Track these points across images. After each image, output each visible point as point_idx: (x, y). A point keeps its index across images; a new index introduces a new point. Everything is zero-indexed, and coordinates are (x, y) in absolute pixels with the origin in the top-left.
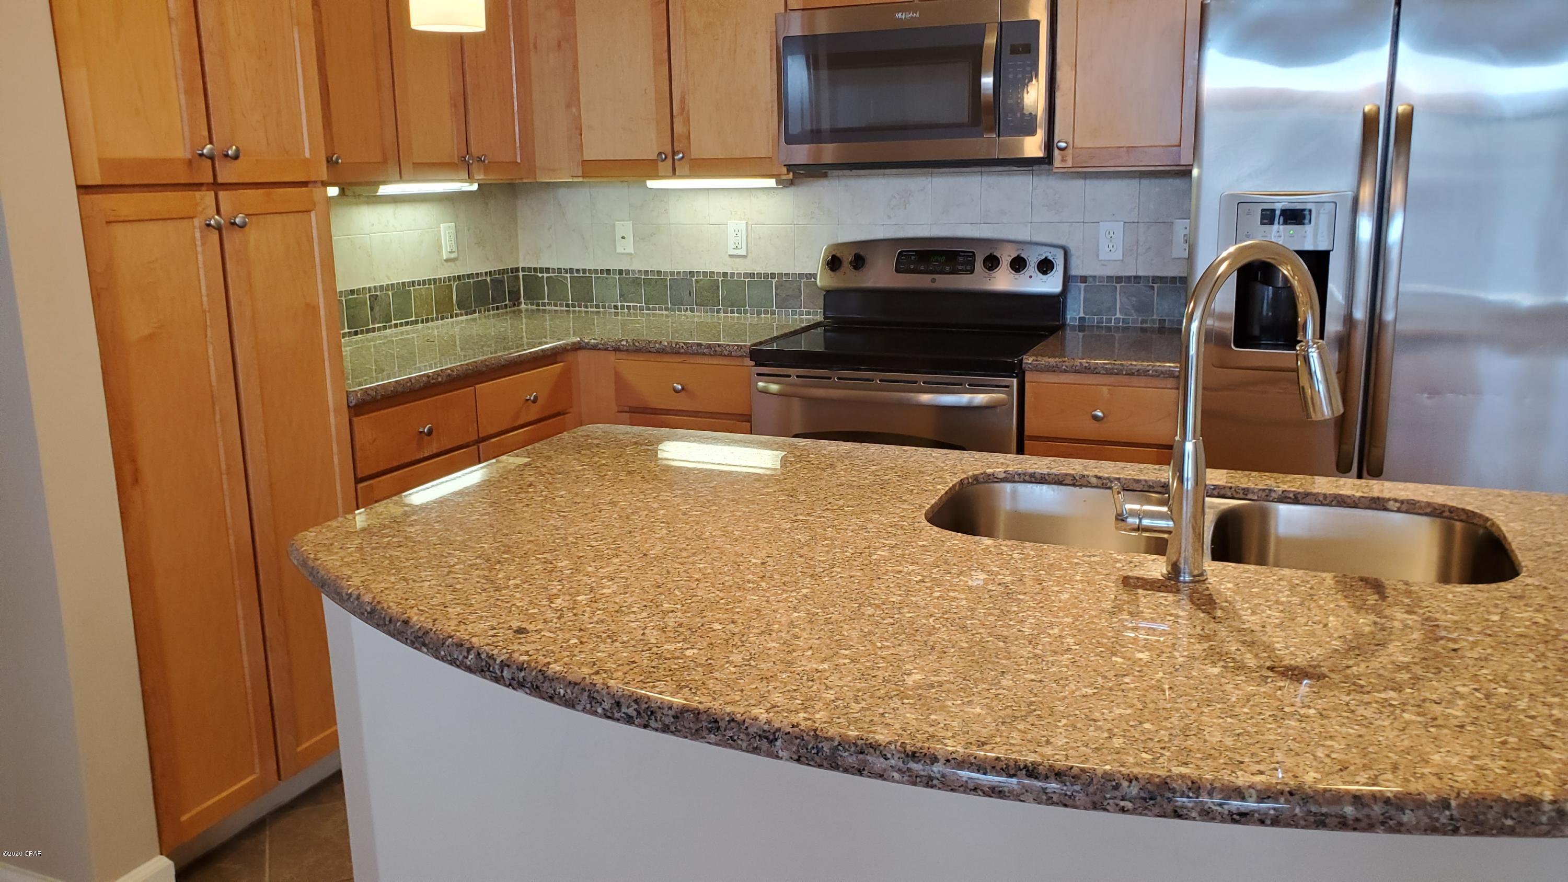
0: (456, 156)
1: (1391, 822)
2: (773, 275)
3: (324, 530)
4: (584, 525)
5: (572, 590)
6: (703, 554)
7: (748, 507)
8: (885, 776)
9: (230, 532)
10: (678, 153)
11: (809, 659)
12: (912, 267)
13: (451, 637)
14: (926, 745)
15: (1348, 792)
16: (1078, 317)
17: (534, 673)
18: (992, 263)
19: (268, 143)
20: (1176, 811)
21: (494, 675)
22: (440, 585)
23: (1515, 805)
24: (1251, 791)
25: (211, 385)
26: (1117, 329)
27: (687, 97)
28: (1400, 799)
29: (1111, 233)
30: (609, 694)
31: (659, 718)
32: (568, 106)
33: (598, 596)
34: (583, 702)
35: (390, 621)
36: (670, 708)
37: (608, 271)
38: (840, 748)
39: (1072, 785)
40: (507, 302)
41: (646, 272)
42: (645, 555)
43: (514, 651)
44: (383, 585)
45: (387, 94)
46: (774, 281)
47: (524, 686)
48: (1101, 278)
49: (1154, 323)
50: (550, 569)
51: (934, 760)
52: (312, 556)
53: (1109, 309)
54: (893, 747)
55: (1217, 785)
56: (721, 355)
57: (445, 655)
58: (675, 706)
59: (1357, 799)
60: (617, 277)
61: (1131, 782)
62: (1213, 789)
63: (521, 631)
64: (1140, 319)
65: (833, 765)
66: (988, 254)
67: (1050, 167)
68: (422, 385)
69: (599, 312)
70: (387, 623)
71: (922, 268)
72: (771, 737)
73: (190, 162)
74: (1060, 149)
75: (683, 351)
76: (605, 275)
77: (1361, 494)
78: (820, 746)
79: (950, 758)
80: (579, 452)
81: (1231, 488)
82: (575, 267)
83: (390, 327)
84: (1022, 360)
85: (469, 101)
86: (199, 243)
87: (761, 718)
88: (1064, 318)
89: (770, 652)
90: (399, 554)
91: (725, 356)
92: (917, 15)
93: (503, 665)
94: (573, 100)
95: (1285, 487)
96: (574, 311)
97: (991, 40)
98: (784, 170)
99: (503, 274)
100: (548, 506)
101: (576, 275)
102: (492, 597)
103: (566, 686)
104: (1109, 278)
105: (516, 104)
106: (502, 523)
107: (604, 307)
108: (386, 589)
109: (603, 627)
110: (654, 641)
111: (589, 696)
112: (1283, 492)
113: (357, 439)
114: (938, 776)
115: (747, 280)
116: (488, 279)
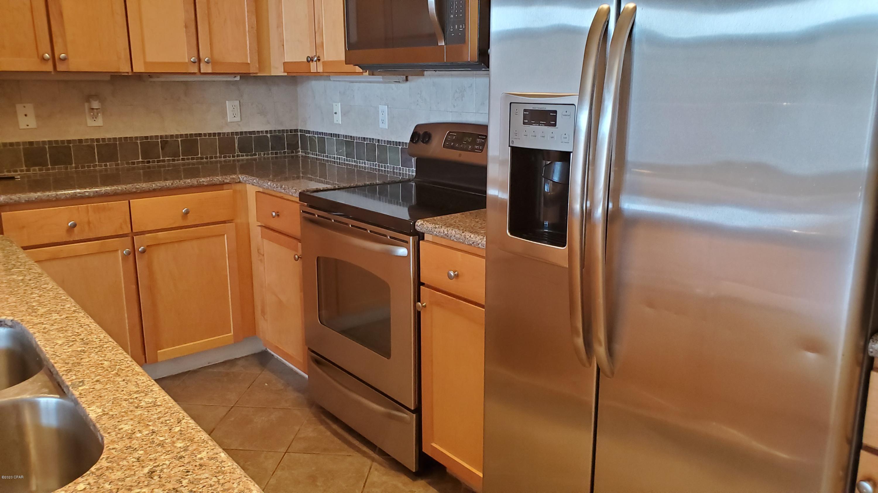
2: (400, 144)
12: (452, 144)
27: (321, 18)
37: (331, 135)
40: (286, 150)
41: (346, 137)
46: (400, 148)
60: (335, 139)
69: (328, 160)
71: (457, 145)
82: (320, 131)
83: (179, 160)
84: (415, 223)
85: (200, 25)
91: (291, 195)
99: (283, 132)
101: (321, 136)
105: (247, 25)
107: (330, 157)
115: (388, 146)
116: (269, 135)
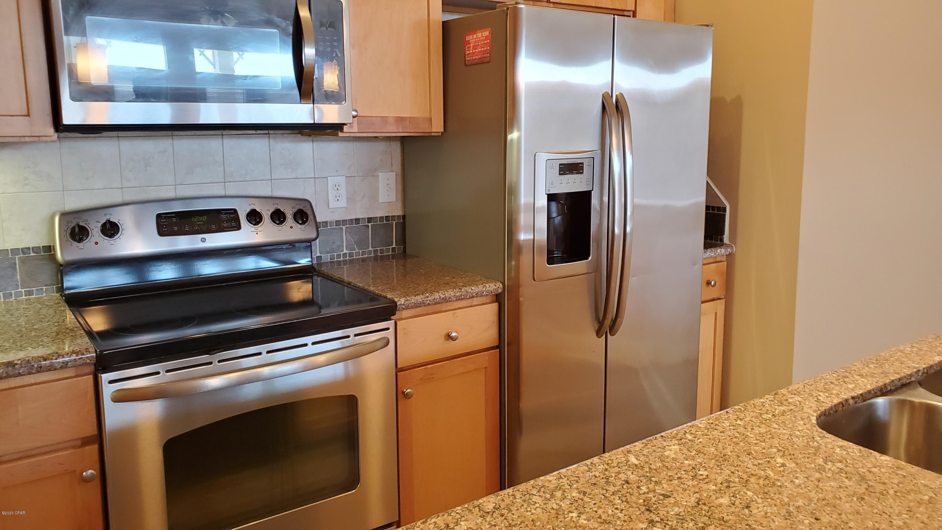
12: (175, 228)
16: (315, 256)
18: (254, 217)
26: (345, 262)
29: (337, 185)
48: (331, 222)
49: (371, 254)
53: (338, 246)
64: (361, 251)
66: (249, 210)
71: (187, 229)
74: (353, 116)
97: (305, 13)
104: (338, 223)
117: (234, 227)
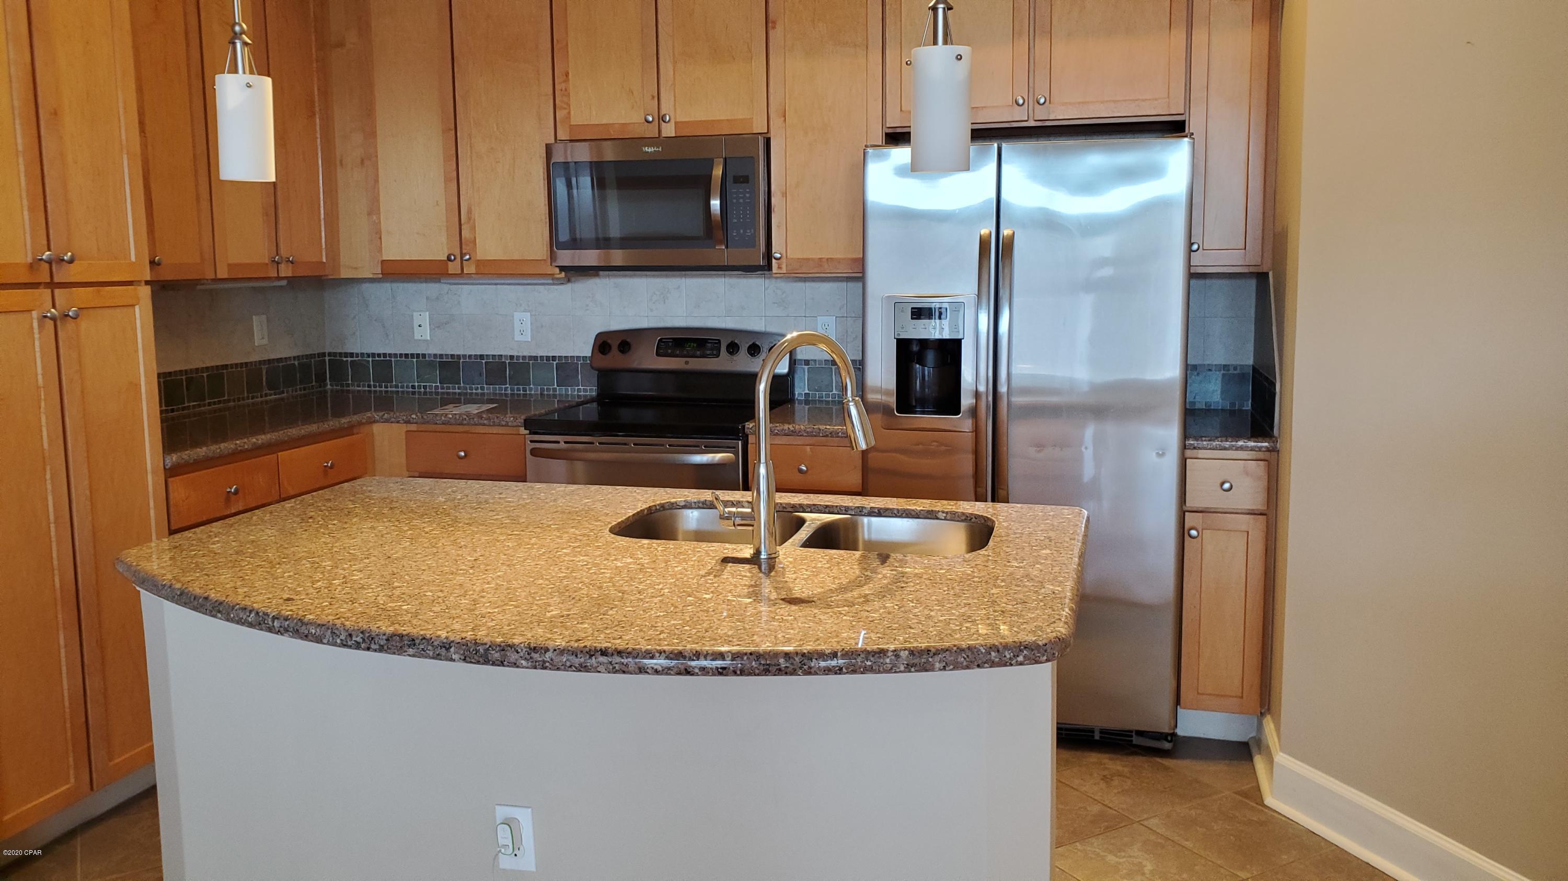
0: (267, 256)
1: (805, 667)
2: (554, 358)
3: (144, 548)
4: (347, 541)
5: (331, 578)
6: (433, 556)
7: (478, 528)
8: (517, 664)
9: (56, 572)
10: (465, 254)
11: (487, 608)
12: (670, 351)
13: (238, 604)
14: (547, 643)
15: (782, 651)
16: (803, 393)
17: (295, 621)
18: (733, 348)
19: (99, 249)
20: (686, 669)
21: (268, 626)
22: (233, 577)
23: (873, 653)
24: (729, 654)
25: (43, 450)
26: (834, 402)
27: (473, 208)
28: (810, 653)
29: (826, 325)
30: (344, 629)
31: (376, 642)
32: (369, 214)
33: (347, 581)
34: (327, 636)
35: (195, 599)
36: (385, 635)
37: (406, 355)
38: (490, 649)
39: (627, 658)
40: (314, 383)
41: (441, 356)
42: (389, 557)
43: (282, 610)
44: (190, 578)
45: (205, 205)
46: (555, 363)
47: (288, 631)
48: (820, 361)
50: (316, 566)
51: (547, 650)
52: (134, 564)
53: (827, 386)
54: (522, 645)
55: (709, 652)
56: (499, 425)
57: (234, 617)
58: (387, 633)
59: (787, 655)
60: (415, 360)
61: (661, 653)
62: (708, 654)
63: (289, 599)
65: (486, 660)
66: (730, 342)
67: (771, 272)
68: (230, 451)
69: (398, 391)
70: (192, 600)
71: (678, 352)
72: (447, 647)
73: (31, 266)
74: (776, 259)
75: (465, 422)
76: (403, 359)
77: (921, 508)
78: (478, 648)
79: (556, 648)
80: (355, 496)
81: (837, 506)
82: (376, 352)
83: (204, 405)
84: (744, 426)
85: (280, 212)
86: (36, 331)
87: (442, 636)
88: (793, 394)
89: (461, 605)
90: (203, 561)
91: (503, 426)
92: (660, 149)
93: (274, 618)
94: (374, 209)
95: (872, 505)
96: (375, 392)
97: (718, 172)
98: (557, 270)
99: (312, 358)
100: (322, 530)
101: (377, 359)
102: (270, 582)
103: (316, 628)
104: (827, 362)
105: (322, 212)
106: (285, 541)
107: (403, 387)
108: (192, 580)
109: (349, 596)
110: (382, 602)
111: (331, 633)
112: (871, 508)
113: (171, 496)
114: (548, 660)
115: (531, 362)
116: (296, 363)
117: (715, 355)
